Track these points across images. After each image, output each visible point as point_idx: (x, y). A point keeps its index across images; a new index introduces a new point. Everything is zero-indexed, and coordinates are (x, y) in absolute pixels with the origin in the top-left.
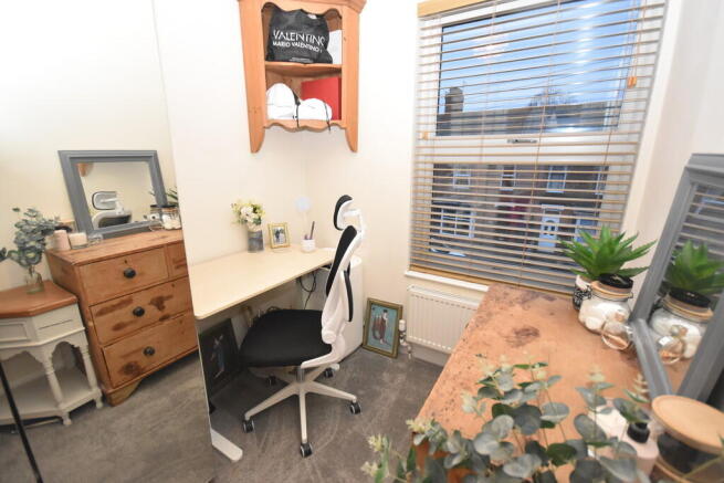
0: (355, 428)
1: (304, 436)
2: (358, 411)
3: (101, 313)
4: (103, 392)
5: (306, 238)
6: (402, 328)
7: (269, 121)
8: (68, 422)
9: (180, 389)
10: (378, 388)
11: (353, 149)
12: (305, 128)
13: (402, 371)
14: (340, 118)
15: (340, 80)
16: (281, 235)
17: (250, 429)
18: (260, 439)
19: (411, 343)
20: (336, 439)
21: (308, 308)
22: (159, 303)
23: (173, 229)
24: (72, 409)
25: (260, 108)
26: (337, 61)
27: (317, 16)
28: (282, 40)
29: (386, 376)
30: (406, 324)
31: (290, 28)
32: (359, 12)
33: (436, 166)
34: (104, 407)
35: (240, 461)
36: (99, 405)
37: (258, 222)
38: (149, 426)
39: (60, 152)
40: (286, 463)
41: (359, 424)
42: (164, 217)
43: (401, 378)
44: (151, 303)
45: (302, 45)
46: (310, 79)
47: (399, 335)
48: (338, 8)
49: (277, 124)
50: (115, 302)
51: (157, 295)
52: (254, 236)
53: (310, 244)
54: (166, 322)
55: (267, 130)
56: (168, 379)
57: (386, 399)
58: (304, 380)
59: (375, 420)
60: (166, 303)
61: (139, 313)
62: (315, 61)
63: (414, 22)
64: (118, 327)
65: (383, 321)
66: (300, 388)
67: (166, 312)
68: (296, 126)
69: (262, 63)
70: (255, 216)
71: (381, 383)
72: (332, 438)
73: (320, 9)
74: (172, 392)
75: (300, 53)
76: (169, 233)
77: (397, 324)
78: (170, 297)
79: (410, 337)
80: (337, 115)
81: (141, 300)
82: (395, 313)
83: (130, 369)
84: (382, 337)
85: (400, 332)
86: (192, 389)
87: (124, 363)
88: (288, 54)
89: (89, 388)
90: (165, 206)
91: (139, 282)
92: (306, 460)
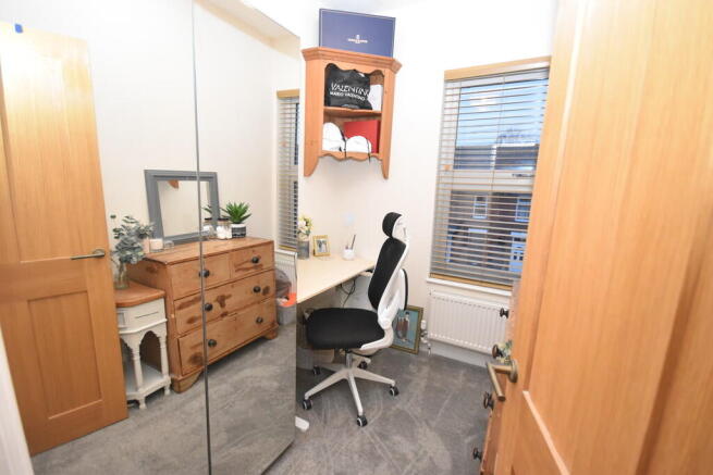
0: (398, 406)
1: (360, 409)
2: (397, 393)
3: (180, 308)
4: (172, 380)
5: (347, 248)
6: (423, 327)
7: (322, 151)
8: (143, 406)
9: (236, 378)
10: (408, 377)
11: (385, 176)
12: (350, 158)
13: (425, 364)
14: (378, 152)
15: (379, 123)
16: (323, 246)
17: (309, 407)
18: (319, 414)
19: (431, 340)
20: (384, 414)
21: (346, 306)
22: (222, 300)
23: (226, 239)
24: (148, 394)
25: (317, 142)
26: (376, 108)
27: (365, 74)
28: (338, 90)
29: (412, 368)
30: (427, 324)
31: (345, 83)
32: (395, 73)
33: (453, 192)
34: (171, 393)
35: (308, 430)
36: (167, 392)
37: (308, 233)
38: (221, 406)
39: (146, 172)
40: (347, 431)
41: (400, 403)
42: (219, 228)
43: (426, 369)
44: (217, 300)
45: (352, 95)
46: (350, 120)
47: (420, 333)
48: (382, 70)
49: (328, 154)
50: (191, 298)
51: (221, 293)
52: (304, 245)
53: (349, 253)
54: (225, 318)
55: (320, 160)
56: (222, 370)
57: (418, 384)
58: (351, 366)
59: (412, 400)
60: (227, 302)
61: (209, 308)
62: (361, 108)
63: (441, 84)
64: (191, 321)
65: (406, 322)
66: (350, 373)
67: (227, 308)
68: (343, 157)
69: (321, 107)
70: (306, 228)
71: (410, 373)
72: (380, 413)
73: (369, 70)
74: (230, 380)
75: (350, 101)
76: (222, 243)
77: (419, 323)
78: (230, 296)
79: (432, 334)
80: (376, 149)
81: (210, 298)
82: (416, 314)
83: (195, 359)
84: (404, 336)
85: (422, 331)
86: (247, 377)
87: (192, 353)
88: (341, 101)
89: (162, 376)
90: (220, 219)
91: (211, 281)
92: (363, 429)
